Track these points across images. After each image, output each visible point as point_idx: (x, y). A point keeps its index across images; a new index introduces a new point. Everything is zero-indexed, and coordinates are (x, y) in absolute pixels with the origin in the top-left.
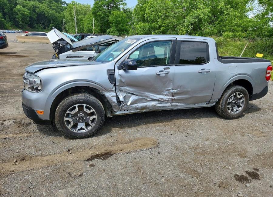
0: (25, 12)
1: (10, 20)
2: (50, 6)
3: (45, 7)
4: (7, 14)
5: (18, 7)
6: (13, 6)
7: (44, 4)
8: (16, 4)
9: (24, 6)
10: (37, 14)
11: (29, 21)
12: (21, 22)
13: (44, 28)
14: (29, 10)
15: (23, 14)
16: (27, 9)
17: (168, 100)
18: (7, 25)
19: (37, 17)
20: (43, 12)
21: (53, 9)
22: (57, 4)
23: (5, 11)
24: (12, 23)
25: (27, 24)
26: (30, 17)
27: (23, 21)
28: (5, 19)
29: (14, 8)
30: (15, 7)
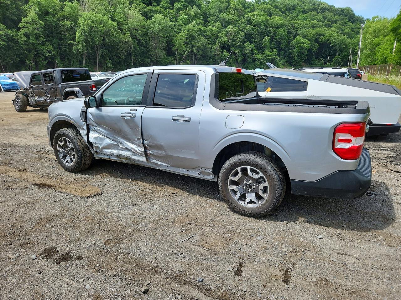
0: (304, 43)
1: (284, 57)
2: (342, 30)
3: (333, 33)
4: (283, 50)
5: (298, 38)
6: (292, 38)
7: (333, 29)
8: (296, 35)
9: (304, 37)
10: (320, 44)
11: (307, 55)
12: (296, 58)
13: (325, 63)
14: (309, 40)
15: (301, 48)
16: (308, 39)
17: (140, 152)
18: (280, 64)
19: (318, 49)
20: (328, 40)
21: (344, 34)
22: (353, 26)
23: (281, 46)
24: (285, 60)
25: (303, 59)
26: (310, 50)
27: (299, 57)
28: (279, 56)
29: (292, 41)
30: (294, 39)
